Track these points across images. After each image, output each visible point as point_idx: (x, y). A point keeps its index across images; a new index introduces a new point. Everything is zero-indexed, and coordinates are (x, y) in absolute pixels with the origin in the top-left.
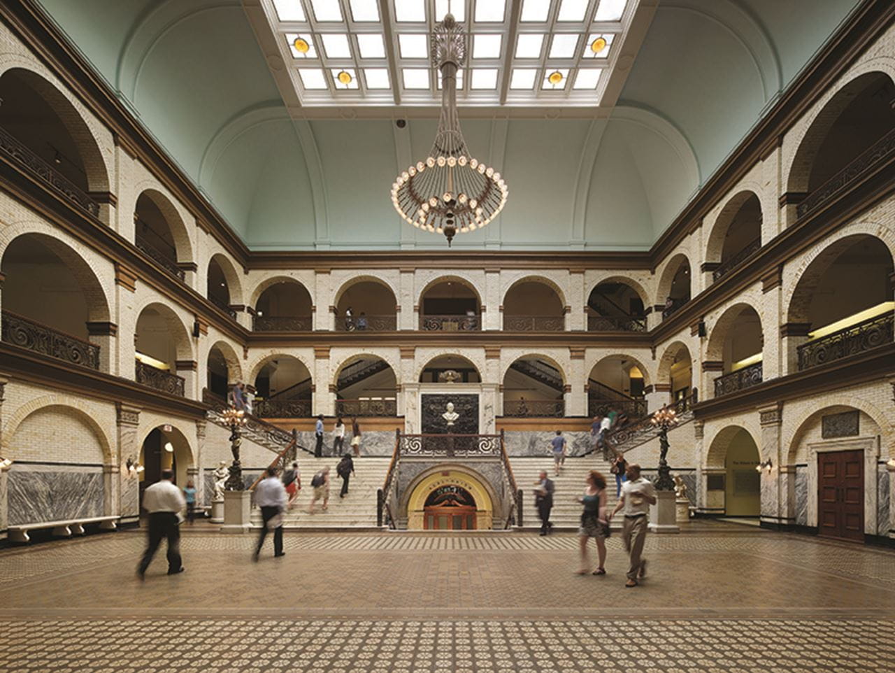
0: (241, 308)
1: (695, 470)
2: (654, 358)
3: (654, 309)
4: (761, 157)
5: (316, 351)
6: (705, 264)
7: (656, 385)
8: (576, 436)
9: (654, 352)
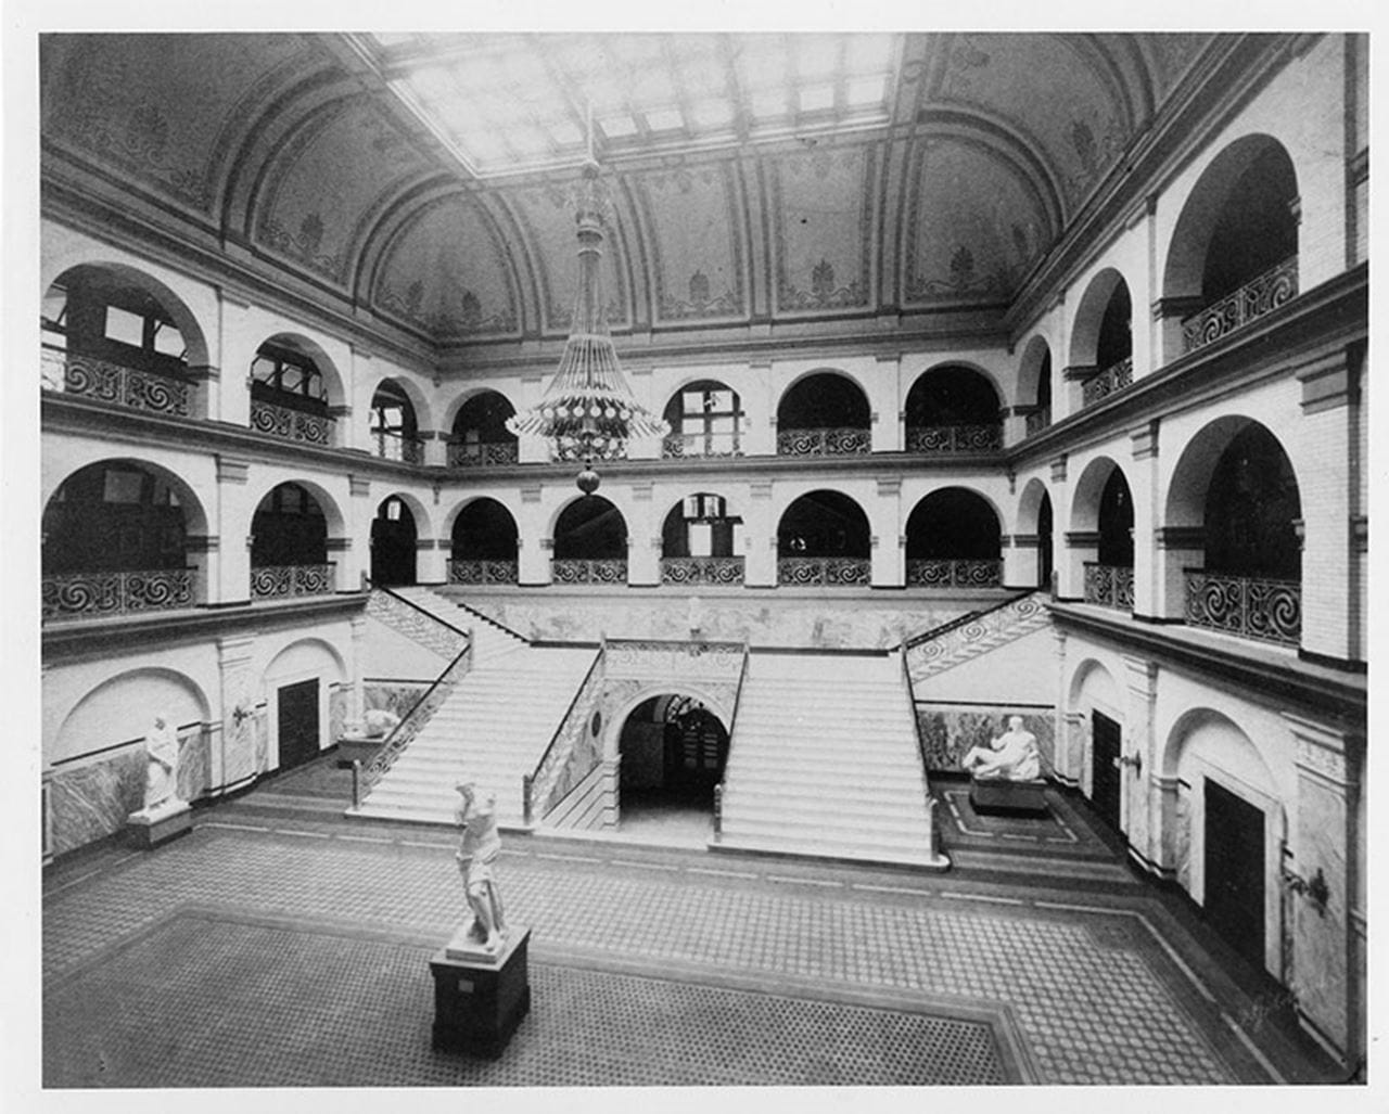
0: (430, 436)
1: (1052, 707)
2: (1013, 491)
3: (1012, 412)
4: (1129, 223)
5: (523, 492)
6: (1070, 368)
7: (1016, 537)
8: (885, 616)
9: (1013, 481)
